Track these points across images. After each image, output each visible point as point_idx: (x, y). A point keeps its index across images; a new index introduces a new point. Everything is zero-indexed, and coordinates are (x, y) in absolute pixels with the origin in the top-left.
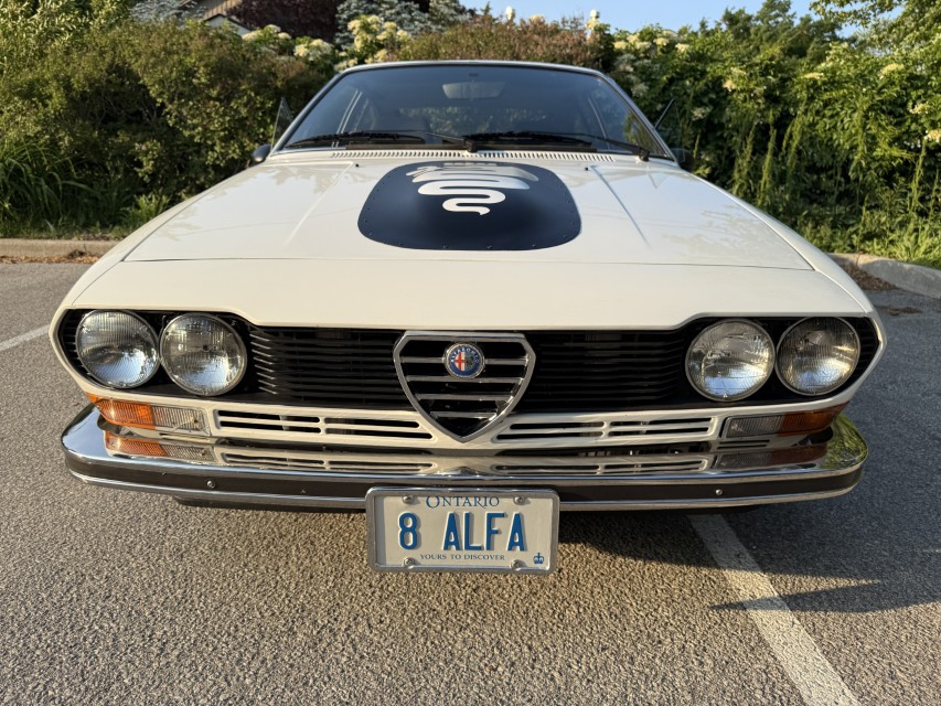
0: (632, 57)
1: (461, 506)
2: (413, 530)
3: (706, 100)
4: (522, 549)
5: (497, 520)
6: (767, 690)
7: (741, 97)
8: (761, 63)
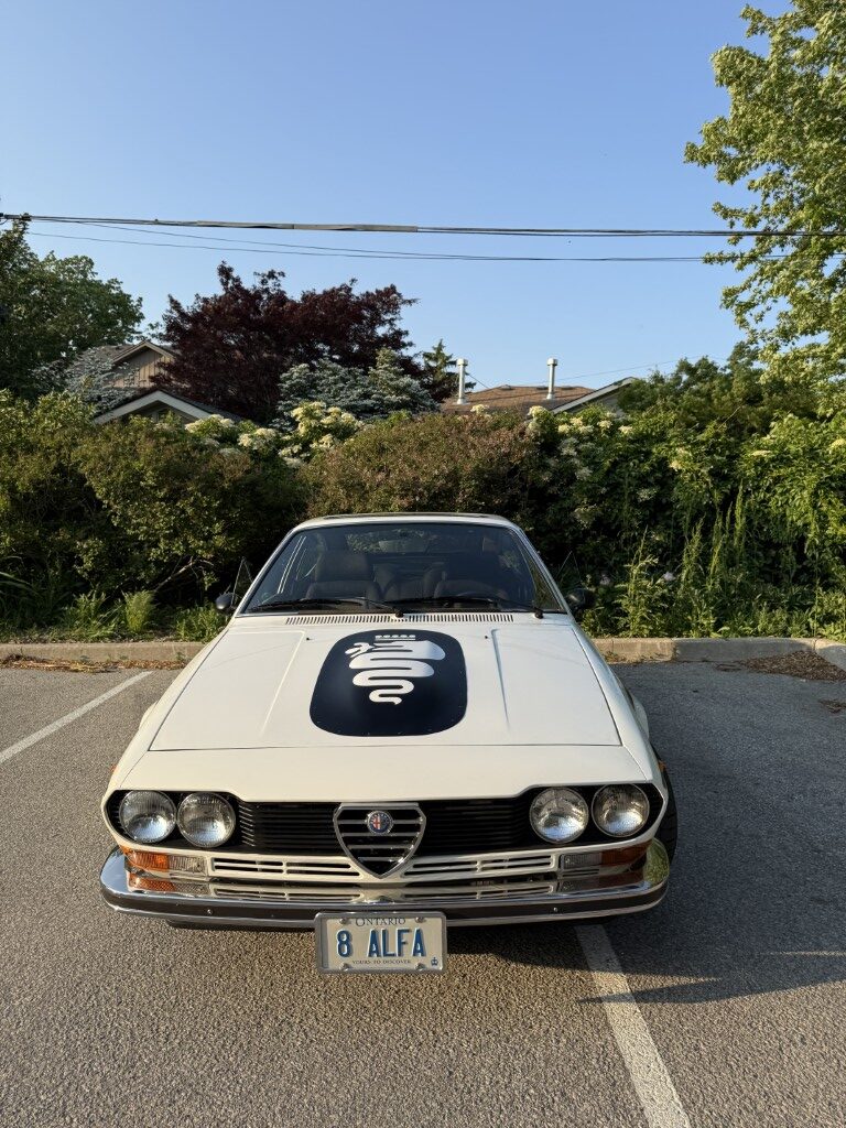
0: (575, 441)
1: (380, 925)
2: (347, 942)
3: (651, 480)
4: (423, 955)
5: (404, 934)
6: (601, 1059)
7: (688, 476)
8: (708, 441)
